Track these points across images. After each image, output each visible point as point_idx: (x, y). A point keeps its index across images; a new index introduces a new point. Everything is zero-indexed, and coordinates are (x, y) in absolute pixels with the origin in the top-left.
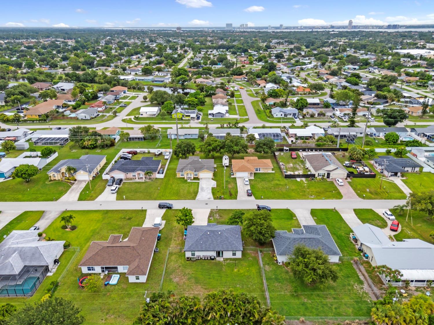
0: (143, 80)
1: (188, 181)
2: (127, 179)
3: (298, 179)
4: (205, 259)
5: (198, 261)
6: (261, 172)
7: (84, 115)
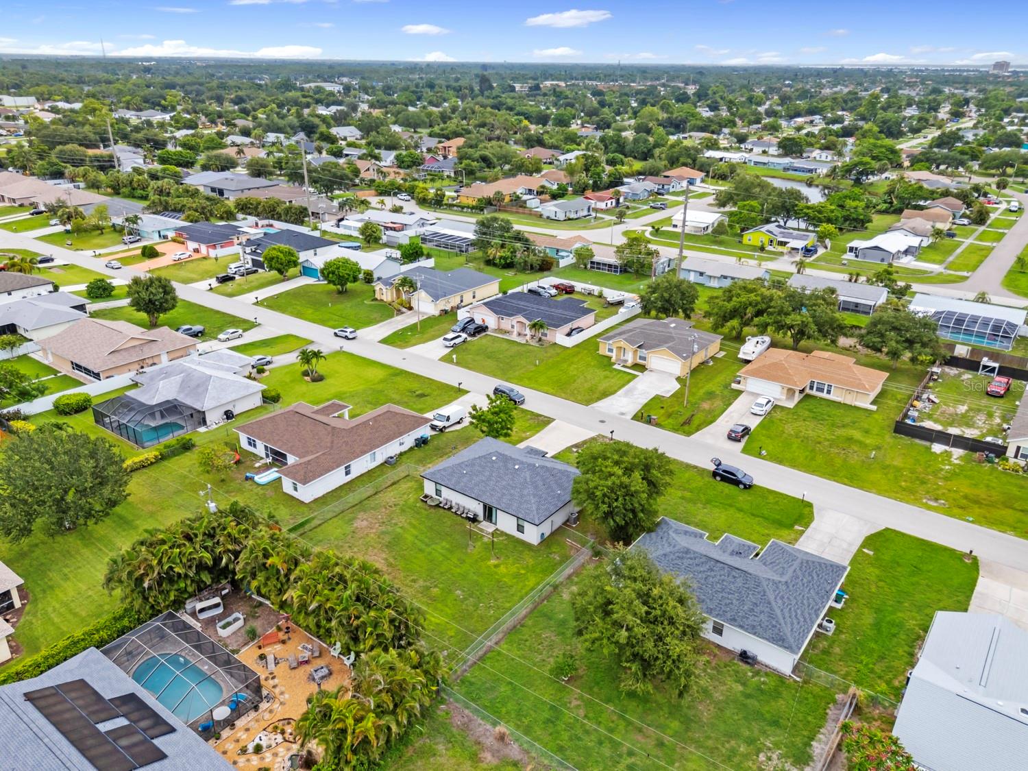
0: (765, 164)
1: (616, 367)
2: (499, 330)
3: (938, 448)
4: (455, 513)
5: (442, 511)
6: (832, 397)
7: (555, 209)
